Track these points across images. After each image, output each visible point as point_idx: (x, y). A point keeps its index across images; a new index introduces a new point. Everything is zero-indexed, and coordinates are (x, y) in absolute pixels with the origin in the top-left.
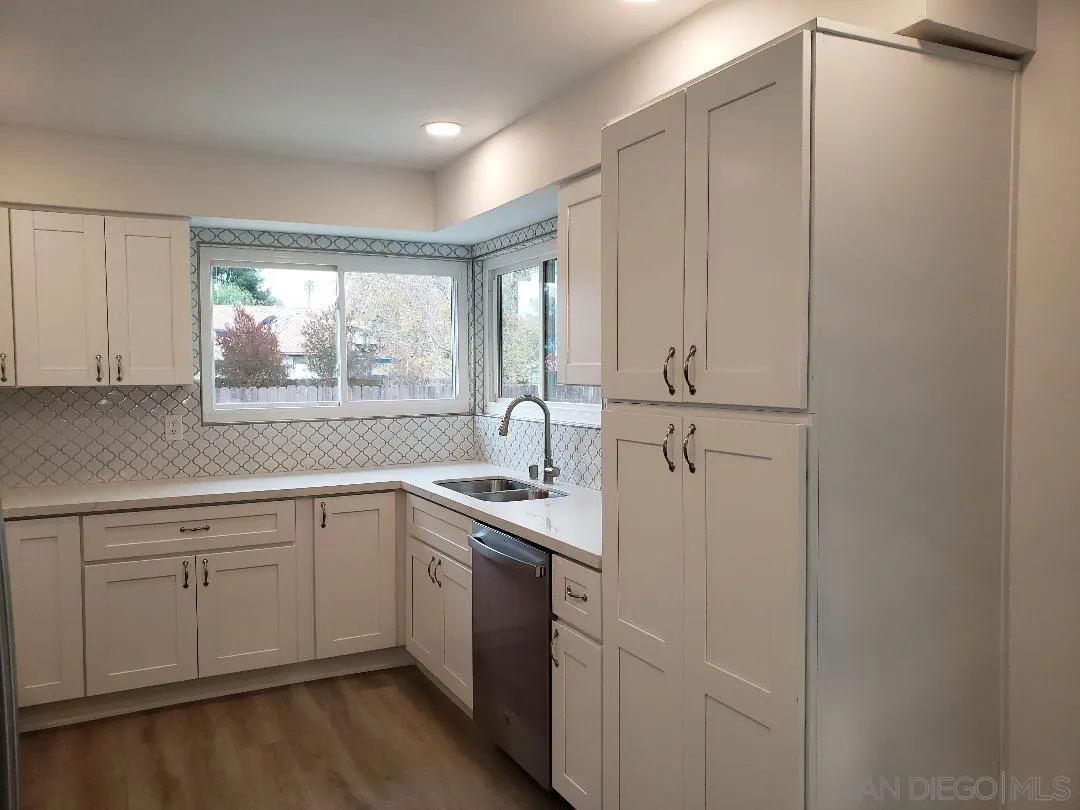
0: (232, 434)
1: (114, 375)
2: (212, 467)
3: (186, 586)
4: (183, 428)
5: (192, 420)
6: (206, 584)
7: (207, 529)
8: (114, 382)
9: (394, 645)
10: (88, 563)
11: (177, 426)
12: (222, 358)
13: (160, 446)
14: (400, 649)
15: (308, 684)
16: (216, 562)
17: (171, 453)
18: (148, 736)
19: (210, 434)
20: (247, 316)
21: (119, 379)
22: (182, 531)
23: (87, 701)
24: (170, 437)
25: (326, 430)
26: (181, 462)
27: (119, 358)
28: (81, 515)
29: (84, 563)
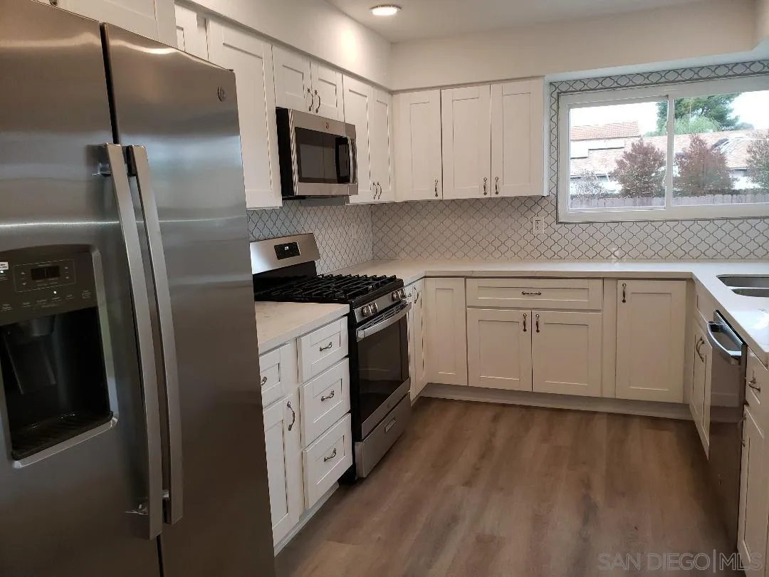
0: (577, 230)
1: (494, 190)
2: (563, 254)
3: (525, 330)
4: (544, 226)
5: (551, 219)
6: (538, 331)
7: (540, 294)
8: (494, 195)
9: (681, 402)
10: (469, 307)
11: (542, 225)
12: (679, 176)
13: (529, 237)
14: (685, 406)
15: (610, 414)
16: (545, 317)
17: (536, 242)
18: (496, 419)
19: (563, 230)
20: (701, 141)
21: (497, 193)
22: (524, 294)
23: (467, 388)
24: (535, 231)
25: (649, 228)
26: (542, 248)
27: (497, 179)
28: (466, 277)
29: (467, 307)
